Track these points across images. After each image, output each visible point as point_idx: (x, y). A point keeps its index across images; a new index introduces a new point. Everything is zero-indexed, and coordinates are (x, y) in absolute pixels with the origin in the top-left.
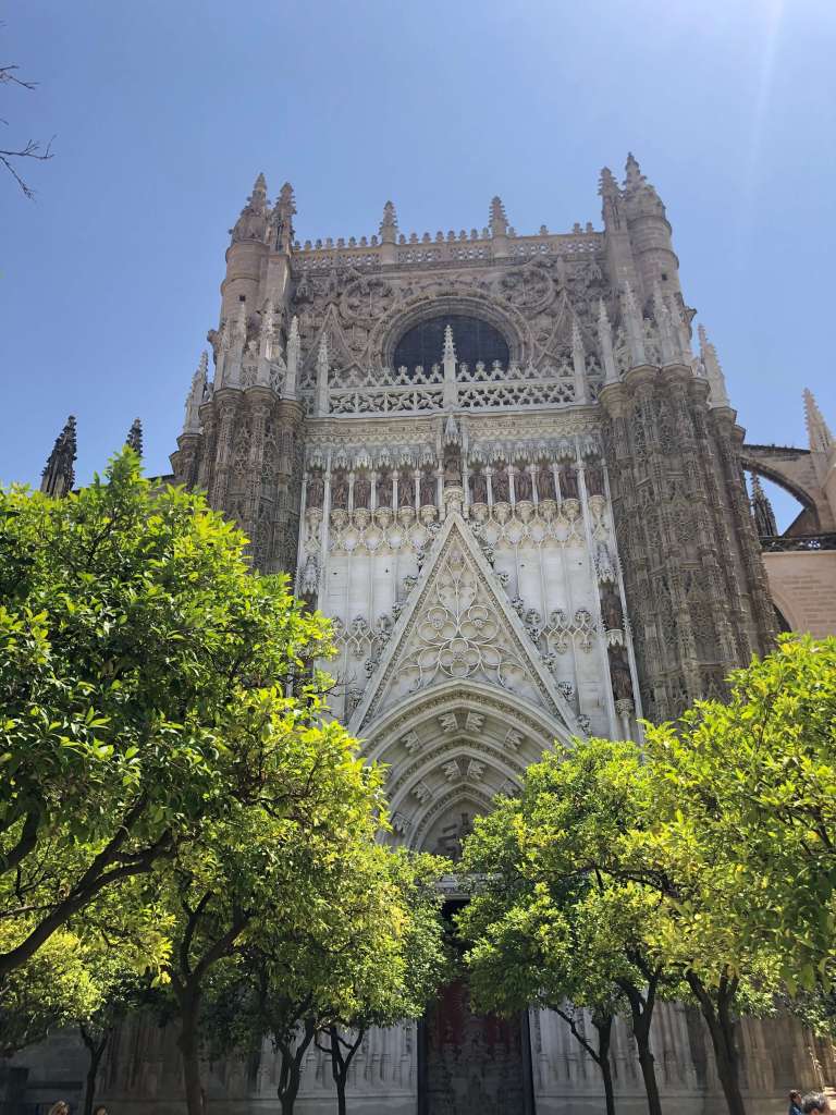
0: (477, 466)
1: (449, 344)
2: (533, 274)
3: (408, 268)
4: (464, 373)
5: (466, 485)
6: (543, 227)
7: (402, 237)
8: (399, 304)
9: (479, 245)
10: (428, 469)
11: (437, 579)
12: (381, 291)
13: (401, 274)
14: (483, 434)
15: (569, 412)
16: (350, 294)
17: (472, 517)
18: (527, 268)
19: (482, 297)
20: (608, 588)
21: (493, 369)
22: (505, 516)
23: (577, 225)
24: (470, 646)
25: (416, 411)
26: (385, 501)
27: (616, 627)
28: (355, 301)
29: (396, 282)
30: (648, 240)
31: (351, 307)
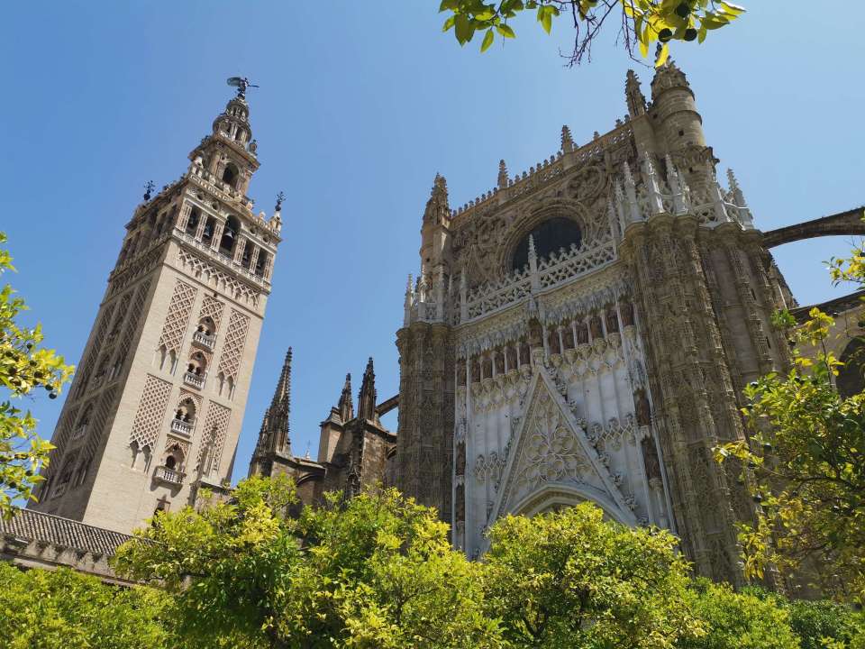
0: (552, 328)
1: (532, 248)
2: (589, 172)
3: (514, 201)
4: (543, 264)
5: (545, 344)
6: (596, 133)
7: (511, 181)
8: (510, 228)
9: (557, 165)
10: (523, 339)
11: (534, 415)
12: (499, 224)
13: (511, 207)
14: (556, 304)
15: (606, 270)
16: (483, 233)
17: (552, 364)
18: (584, 169)
19: (558, 202)
20: (640, 394)
21: (560, 254)
22: (572, 358)
23: (618, 121)
24: (558, 458)
25: (517, 301)
26: (501, 370)
27: (645, 423)
28: (486, 237)
29: (508, 214)
30: (667, 109)
31: (485, 241)
